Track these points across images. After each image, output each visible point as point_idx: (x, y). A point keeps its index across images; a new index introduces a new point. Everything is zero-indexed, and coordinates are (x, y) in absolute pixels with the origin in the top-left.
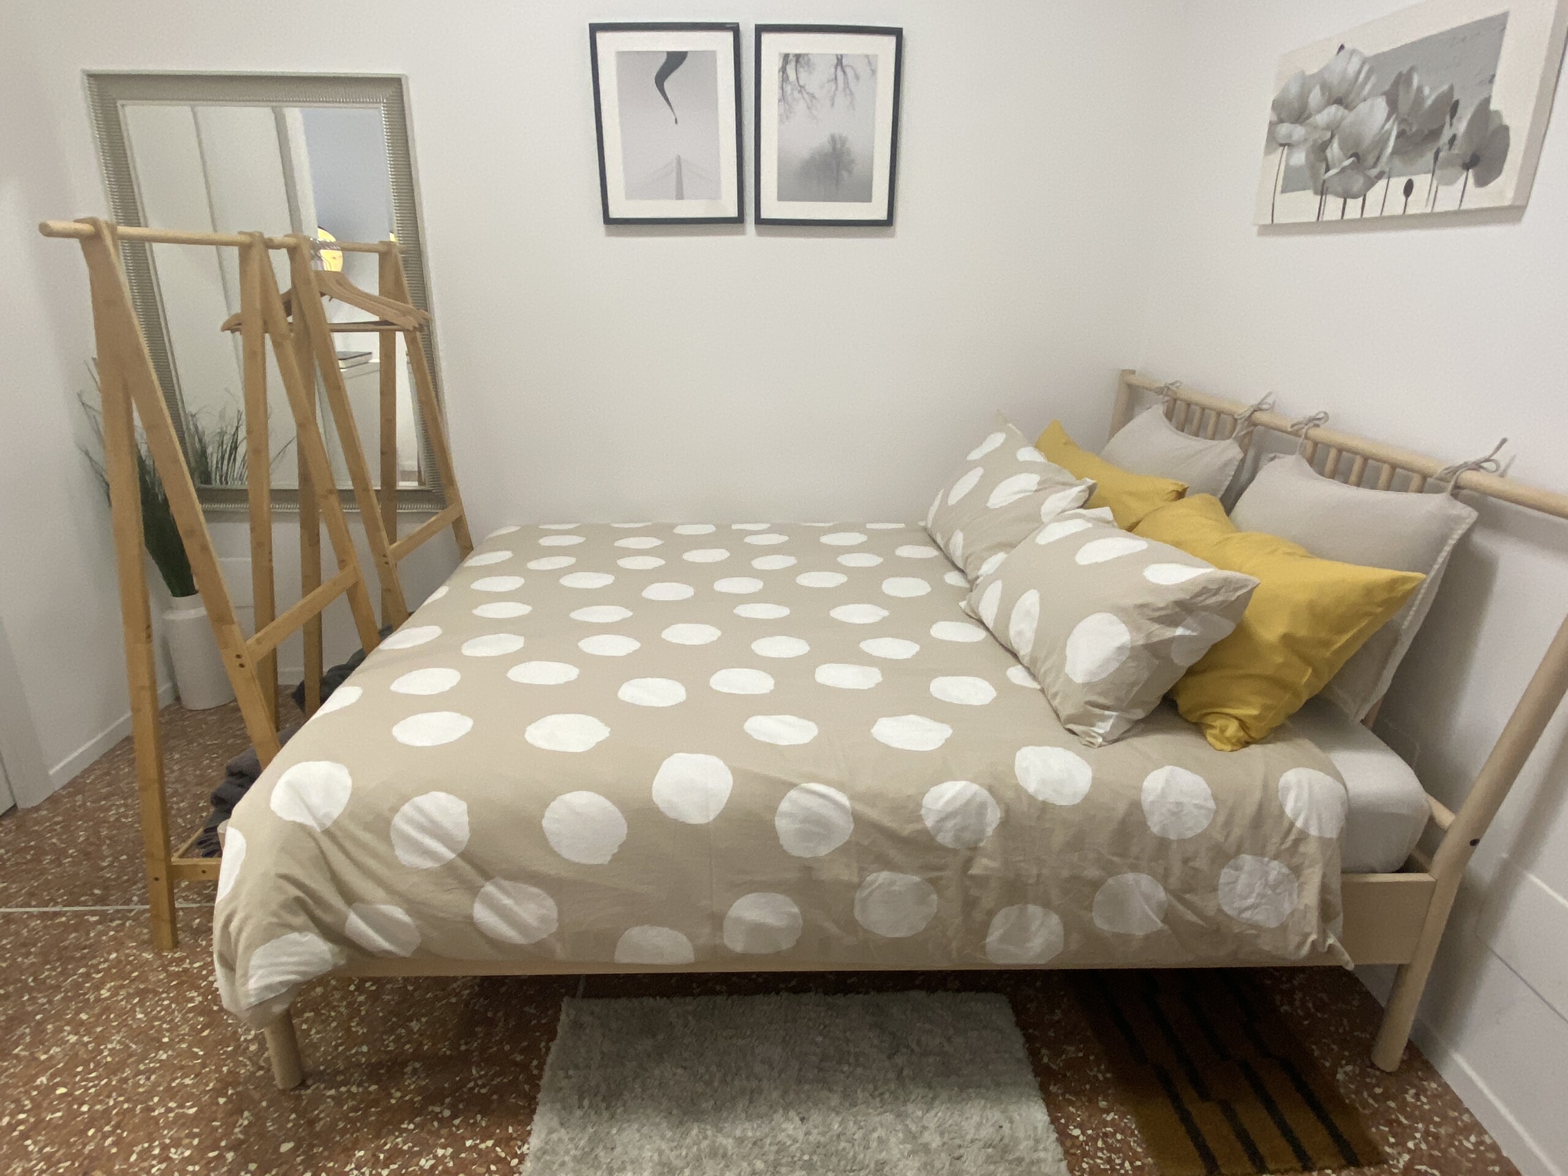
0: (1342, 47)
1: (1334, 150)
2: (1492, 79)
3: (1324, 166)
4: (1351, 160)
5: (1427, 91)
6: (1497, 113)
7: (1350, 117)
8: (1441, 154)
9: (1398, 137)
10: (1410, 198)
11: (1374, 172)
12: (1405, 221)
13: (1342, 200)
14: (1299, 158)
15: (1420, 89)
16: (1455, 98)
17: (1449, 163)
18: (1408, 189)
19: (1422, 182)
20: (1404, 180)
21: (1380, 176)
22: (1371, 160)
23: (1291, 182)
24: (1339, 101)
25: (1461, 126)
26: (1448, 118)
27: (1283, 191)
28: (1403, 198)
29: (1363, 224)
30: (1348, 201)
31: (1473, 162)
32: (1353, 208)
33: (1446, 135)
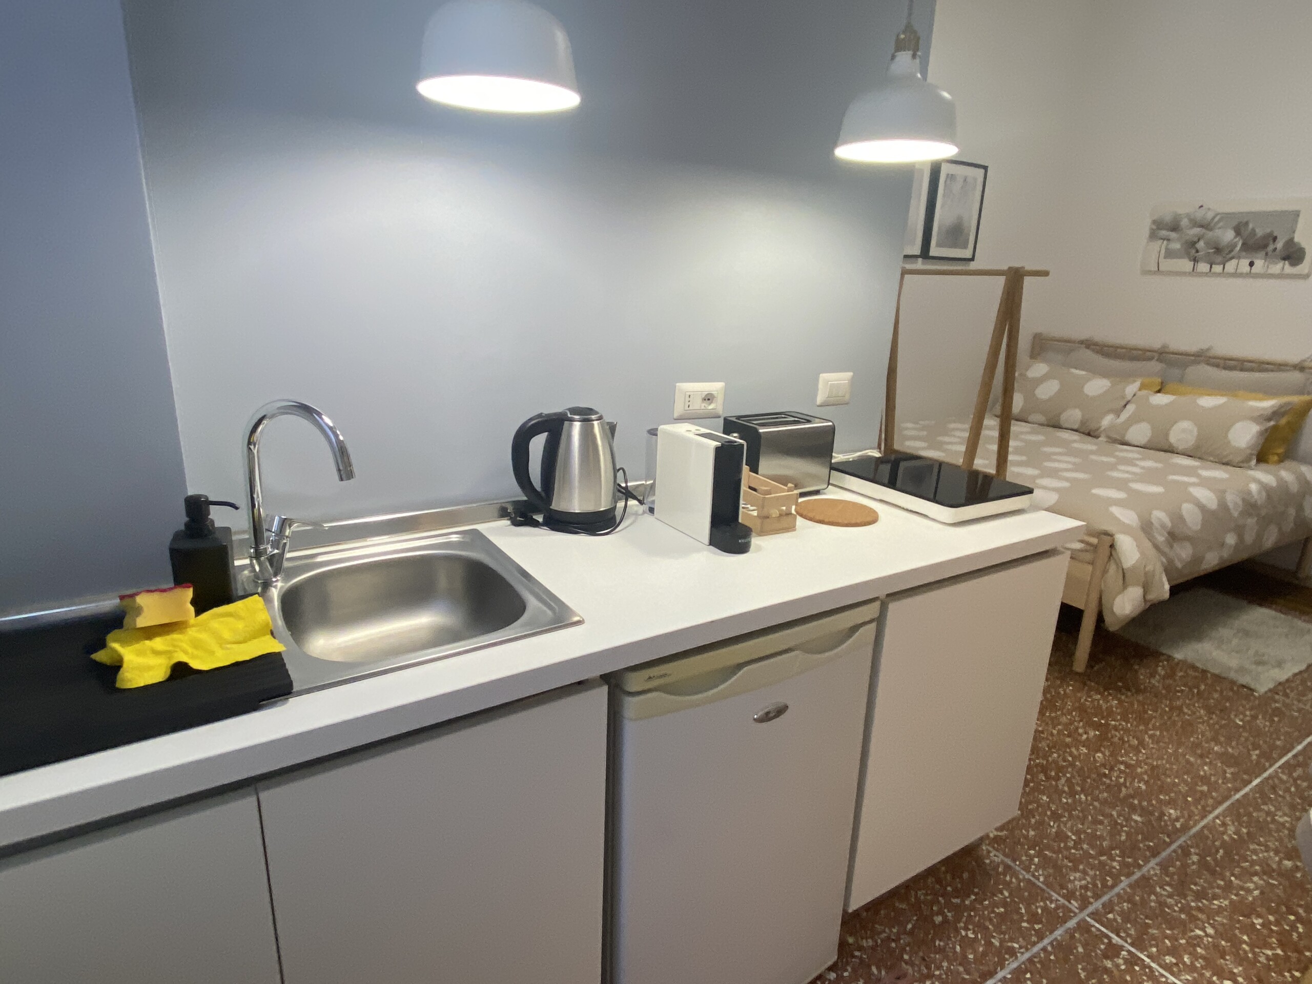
0: (1202, 206)
1: (1201, 245)
2: (1294, 232)
3: (1194, 251)
4: (1213, 250)
5: (1257, 230)
6: (1299, 244)
7: (1210, 234)
8: (1269, 254)
9: (1243, 244)
10: (1252, 268)
11: (1229, 256)
12: (1249, 275)
13: (1209, 266)
14: (1177, 246)
15: (1253, 230)
16: (1275, 235)
17: (1274, 257)
18: (1251, 264)
19: (1259, 264)
20: (1247, 262)
21: (1233, 258)
22: (1226, 252)
23: (1170, 254)
24: (1202, 226)
25: (1280, 245)
26: (1272, 242)
27: (1165, 257)
28: (1249, 267)
29: (1223, 274)
30: (1213, 266)
31: (1287, 258)
32: (1217, 269)
33: (1271, 247)
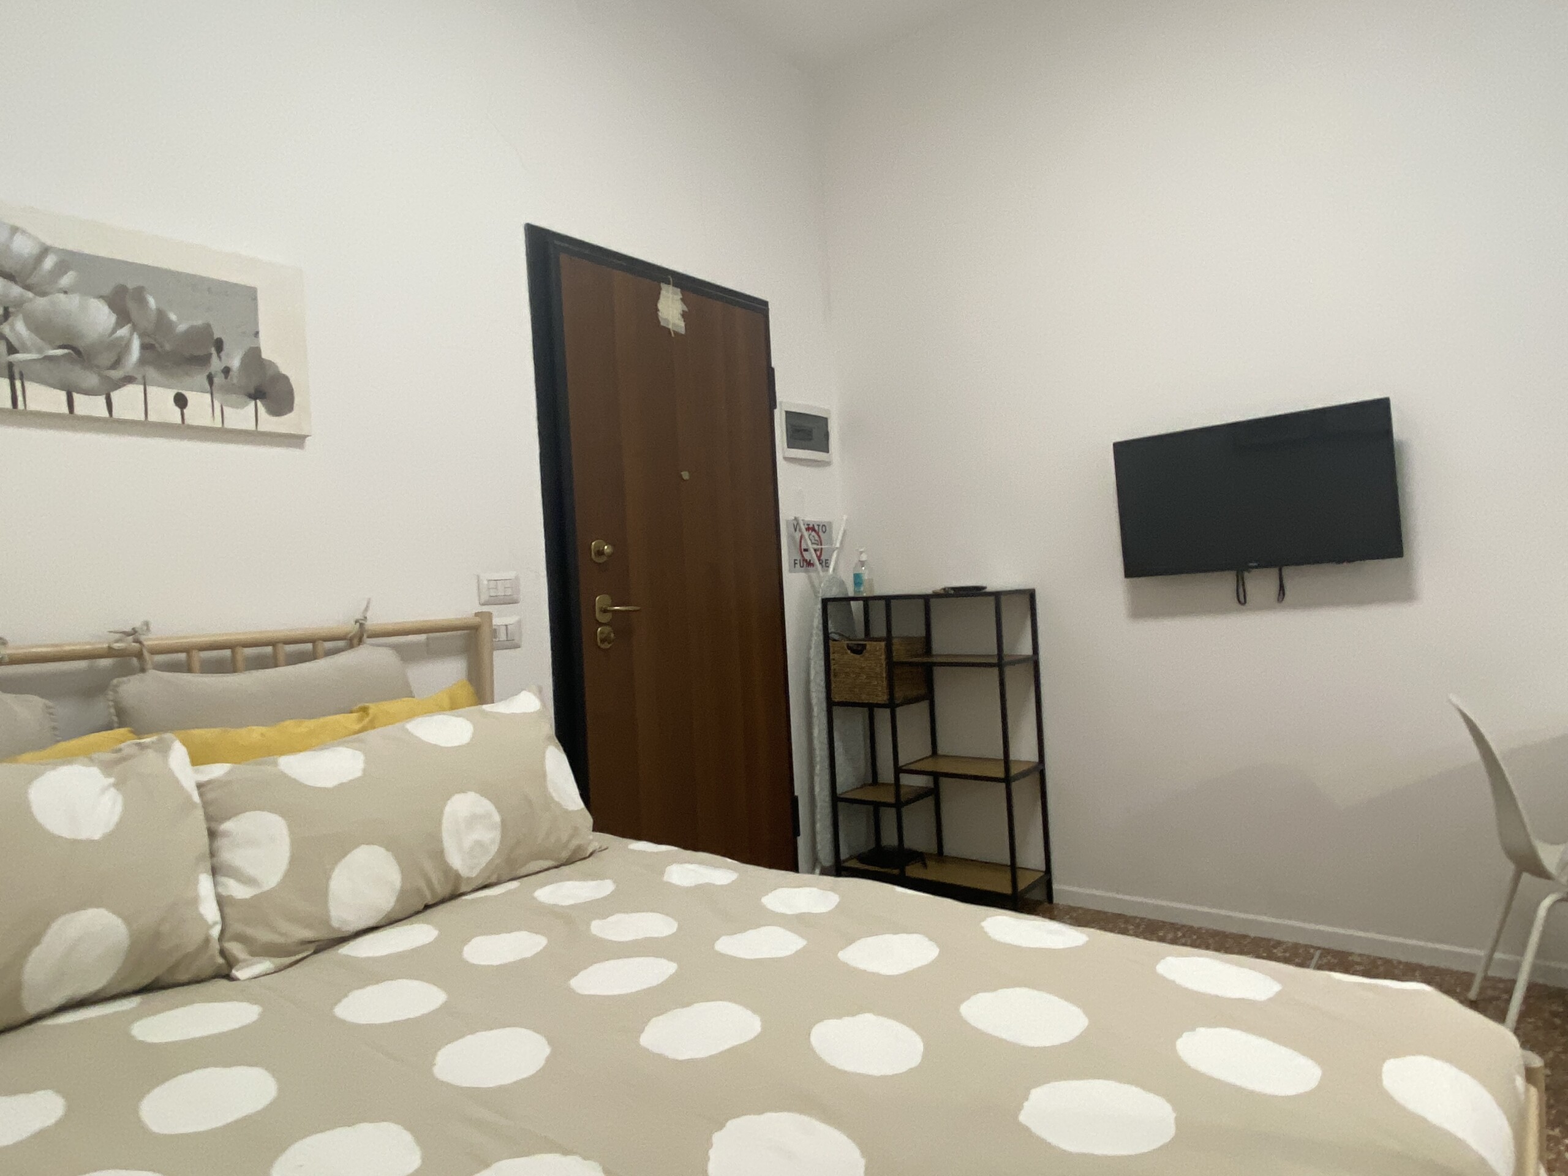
1: (18, 330)
2: (257, 334)
4: (60, 352)
5: (171, 317)
6: (274, 365)
7: (40, 304)
8: (216, 380)
9: (144, 347)
10: (185, 411)
11: (116, 374)
12: (183, 431)
13: (63, 393)
15: (161, 314)
16: (216, 336)
17: (228, 390)
18: (181, 401)
19: (200, 401)
20: (171, 394)
21: (129, 380)
22: (106, 359)
25: (235, 363)
26: (213, 351)
28: (178, 410)
29: (111, 424)
30: (76, 397)
31: (257, 394)
33: (216, 365)
